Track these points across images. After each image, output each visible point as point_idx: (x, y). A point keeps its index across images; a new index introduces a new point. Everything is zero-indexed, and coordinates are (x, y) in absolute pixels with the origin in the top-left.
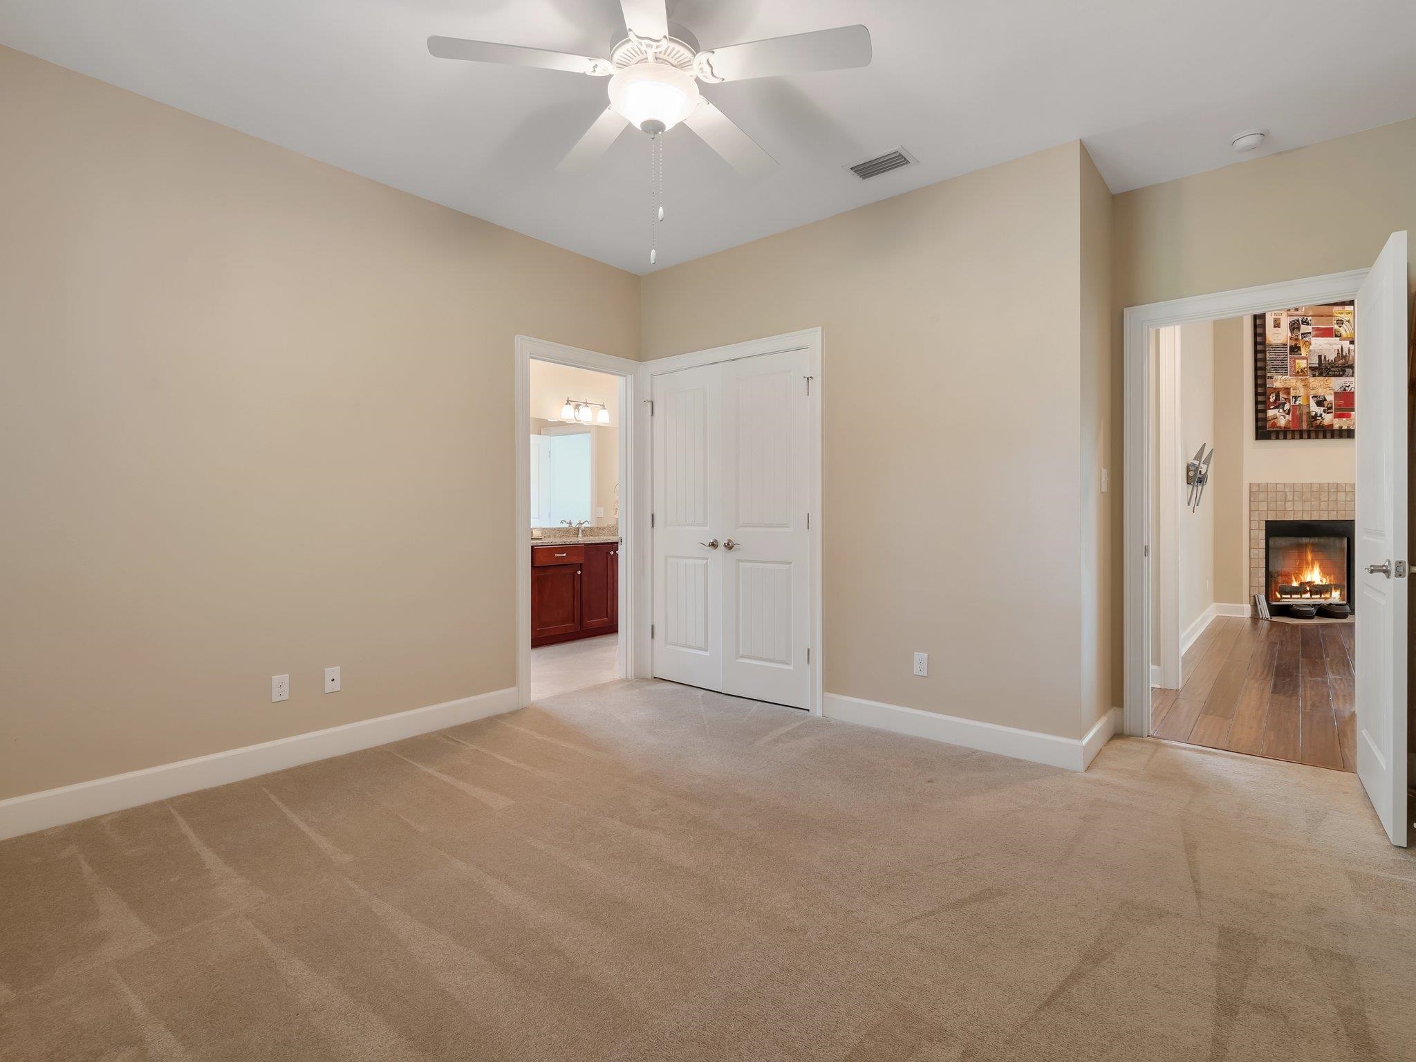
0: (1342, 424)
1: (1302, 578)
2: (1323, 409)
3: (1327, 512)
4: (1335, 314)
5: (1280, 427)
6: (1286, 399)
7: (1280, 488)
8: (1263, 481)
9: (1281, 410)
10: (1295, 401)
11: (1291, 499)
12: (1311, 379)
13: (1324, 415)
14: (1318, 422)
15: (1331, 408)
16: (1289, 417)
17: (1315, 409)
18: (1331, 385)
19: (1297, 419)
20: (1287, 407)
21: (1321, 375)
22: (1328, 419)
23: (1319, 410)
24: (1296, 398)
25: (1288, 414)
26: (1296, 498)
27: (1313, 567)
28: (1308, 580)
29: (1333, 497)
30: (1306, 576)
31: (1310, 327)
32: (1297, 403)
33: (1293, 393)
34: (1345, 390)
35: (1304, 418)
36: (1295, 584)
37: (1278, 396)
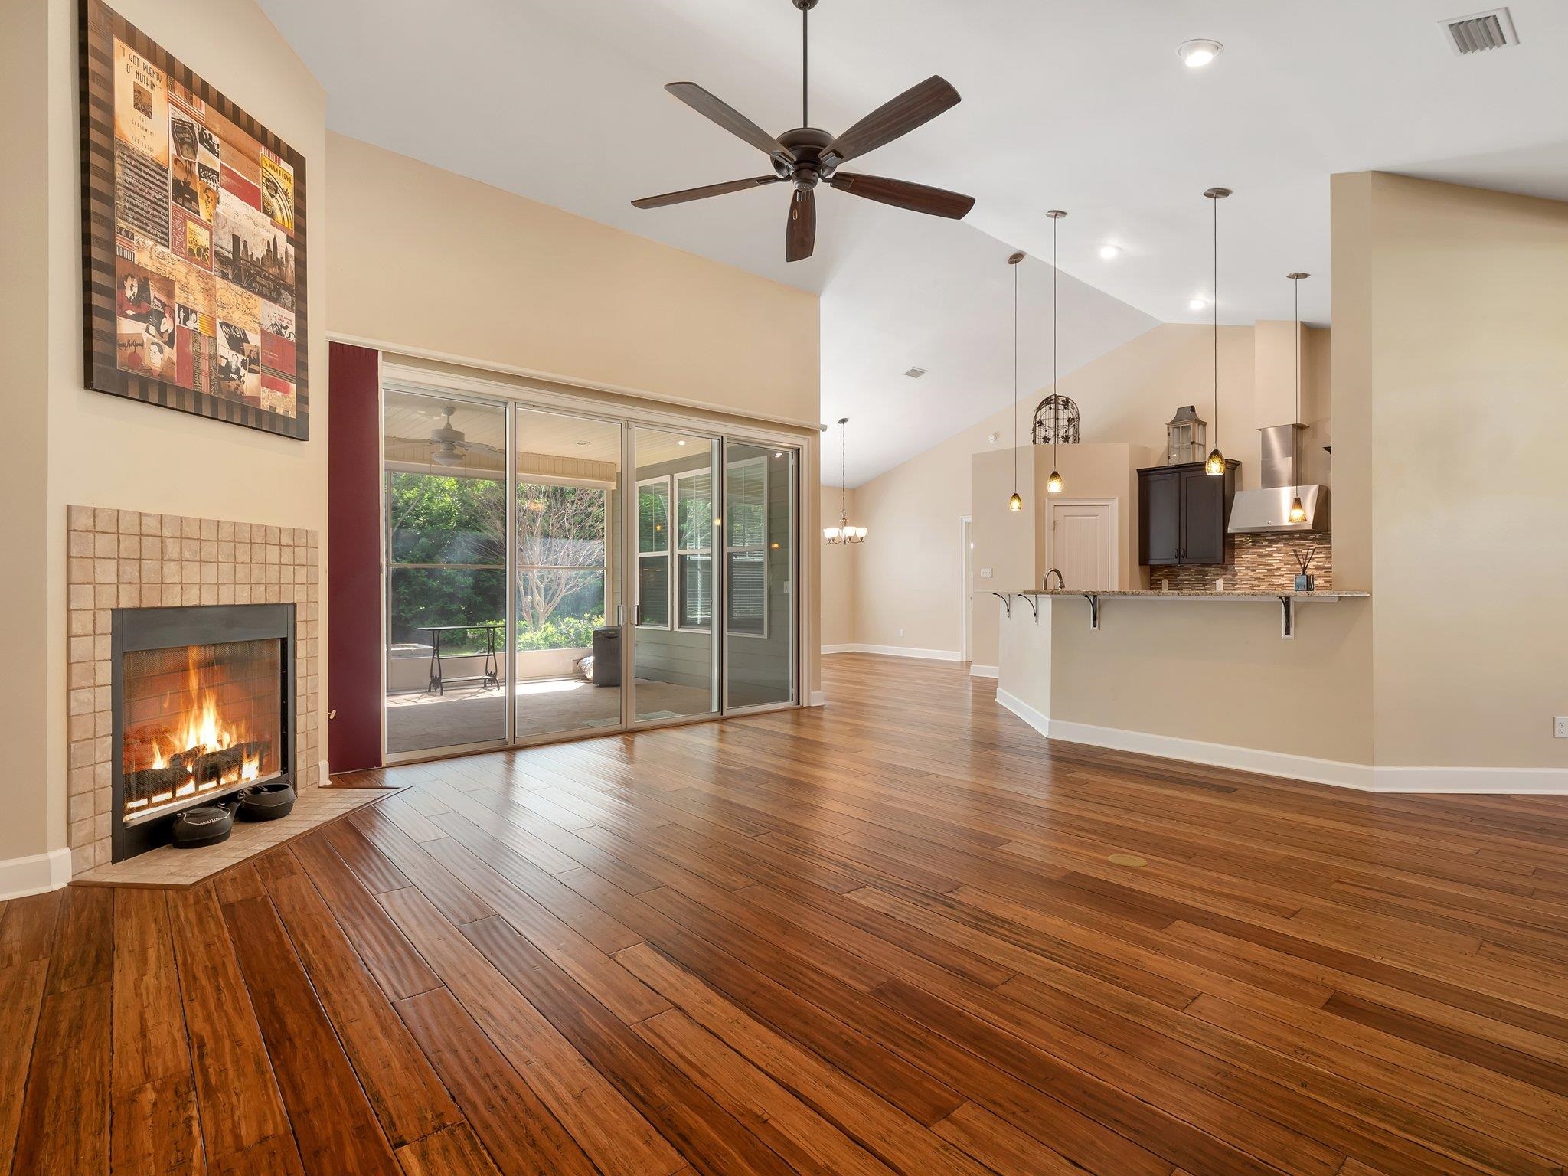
0: (275, 403)
1: (177, 743)
2: (241, 357)
3: (248, 587)
4: (264, 165)
5: (150, 371)
6: (163, 305)
7: (150, 526)
8: (108, 502)
9: (152, 330)
10: (186, 319)
11: (176, 556)
12: (220, 282)
13: (243, 371)
14: (233, 384)
15: (255, 361)
16: (171, 353)
17: (227, 354)
18: (254, 311)
19: (187, 362)
20: (166, 325)
21: (237, 280)
22: (251, 383)
23: (235, 360)
24: (188, 313)
25: (170, 343)
26: (187, 555)
27: (201, 708)
28: (189, 746)
29: (258, 556)
30: (184, 736)
31: (218, 161)
32: (190, 324)
33: (180, 298)
34: (279, 333)
35: (205, 366)
36: (159, 764)
37: (144, 288)
